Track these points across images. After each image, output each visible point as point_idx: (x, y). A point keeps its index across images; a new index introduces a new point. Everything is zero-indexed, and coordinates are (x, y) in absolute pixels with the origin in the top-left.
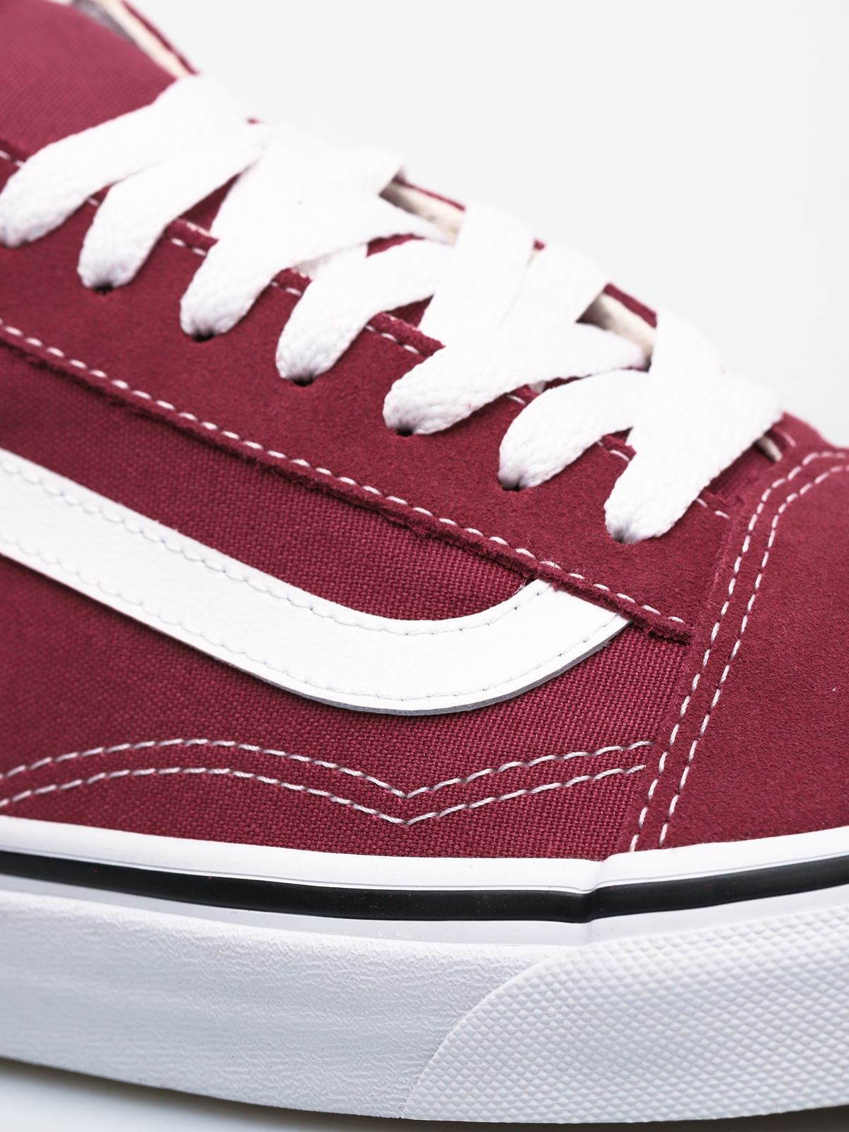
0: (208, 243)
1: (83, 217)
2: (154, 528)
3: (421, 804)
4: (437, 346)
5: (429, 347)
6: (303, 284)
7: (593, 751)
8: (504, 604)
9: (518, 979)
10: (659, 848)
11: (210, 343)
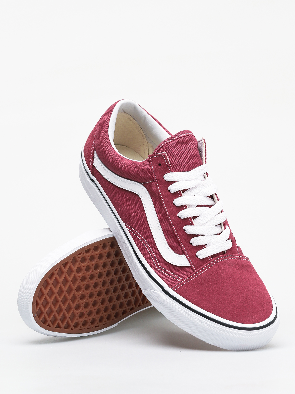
0: (182, 196)
1: (172, 183)
2: (157, 219)
3: (160, 268)
4: (193, 225)
5: (193, 224)
6: (186, 208)
7: (177, 276)
8: (181, 255)
9: (155, 291)
10: (174, 291)
11: (174, 206)
